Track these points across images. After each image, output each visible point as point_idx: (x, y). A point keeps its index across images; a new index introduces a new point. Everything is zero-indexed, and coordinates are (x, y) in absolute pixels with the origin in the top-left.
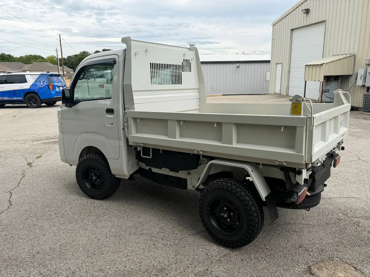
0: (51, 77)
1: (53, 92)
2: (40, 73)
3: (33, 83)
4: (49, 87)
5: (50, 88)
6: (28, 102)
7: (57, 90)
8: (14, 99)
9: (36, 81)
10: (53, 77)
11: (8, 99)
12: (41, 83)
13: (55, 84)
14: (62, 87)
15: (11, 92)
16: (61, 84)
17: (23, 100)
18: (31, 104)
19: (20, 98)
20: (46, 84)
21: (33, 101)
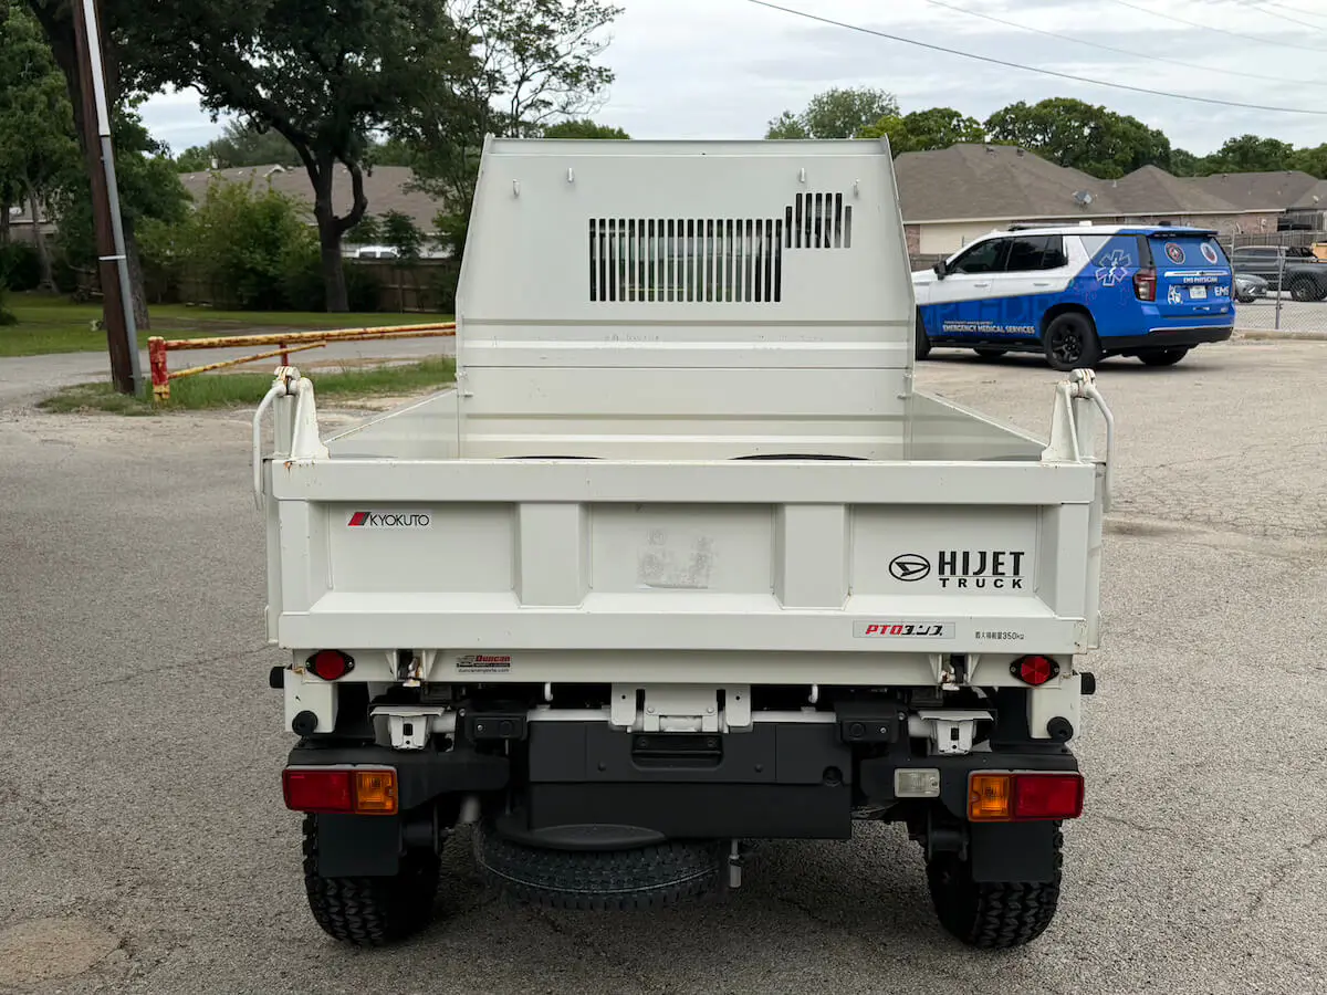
0: (1155, 246)
1: (1148, 310)
2: (1114, 229)
3: (1083, 271)
4: (1136, 287)
5: (1141, 290)
6: (1053, 346)
7: (1175, 298)
8: (1012, 329)
9: (1094, 262)
10: (1167, 245)
11: (991, 329)
12: (1111, 271)
13: (1168, 274)
14: (1203, 289)
15: (1004, 304)
16: (1198, 273)
17: (1038, 336)
18: (1061, 353)
19: (1030, 329)
20: (1126, 272)
21: (1070, 343)
